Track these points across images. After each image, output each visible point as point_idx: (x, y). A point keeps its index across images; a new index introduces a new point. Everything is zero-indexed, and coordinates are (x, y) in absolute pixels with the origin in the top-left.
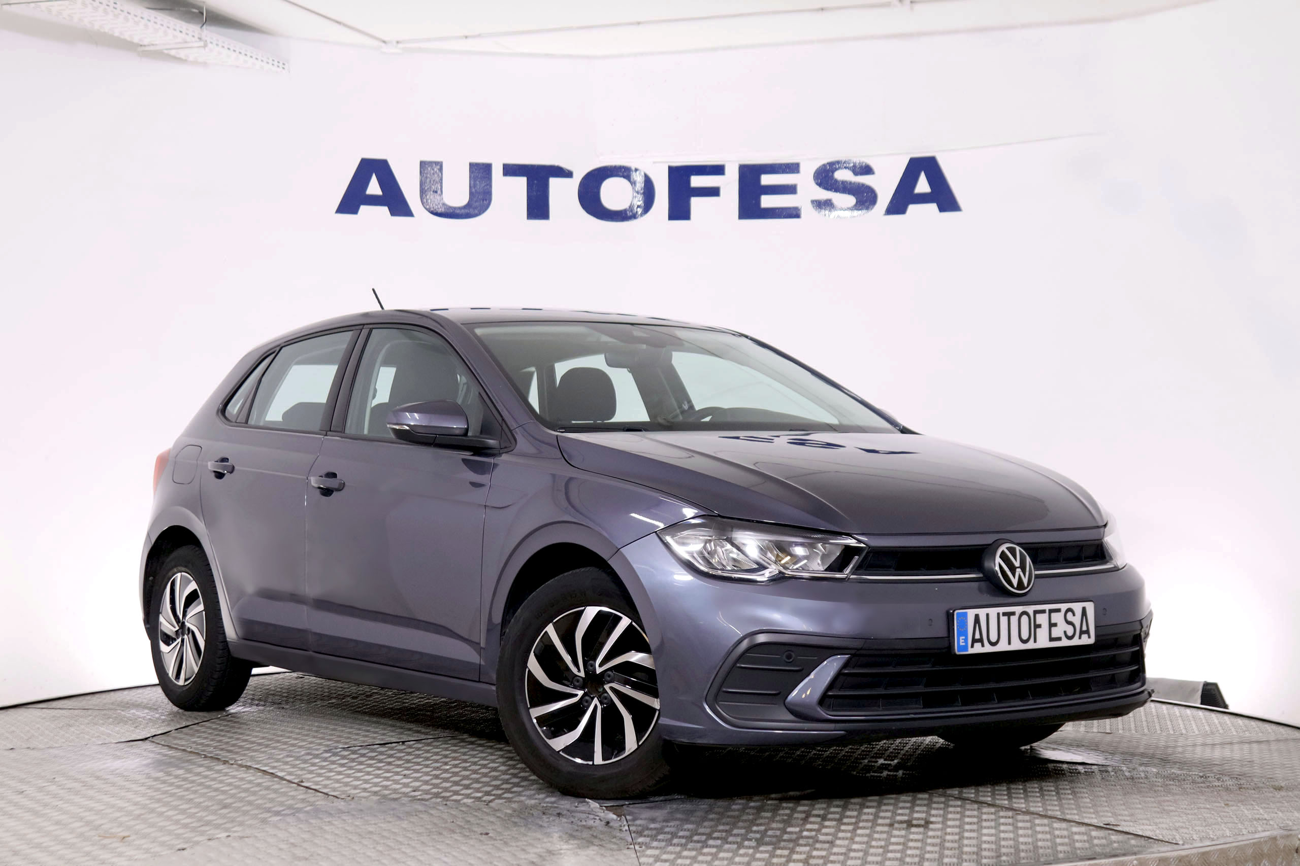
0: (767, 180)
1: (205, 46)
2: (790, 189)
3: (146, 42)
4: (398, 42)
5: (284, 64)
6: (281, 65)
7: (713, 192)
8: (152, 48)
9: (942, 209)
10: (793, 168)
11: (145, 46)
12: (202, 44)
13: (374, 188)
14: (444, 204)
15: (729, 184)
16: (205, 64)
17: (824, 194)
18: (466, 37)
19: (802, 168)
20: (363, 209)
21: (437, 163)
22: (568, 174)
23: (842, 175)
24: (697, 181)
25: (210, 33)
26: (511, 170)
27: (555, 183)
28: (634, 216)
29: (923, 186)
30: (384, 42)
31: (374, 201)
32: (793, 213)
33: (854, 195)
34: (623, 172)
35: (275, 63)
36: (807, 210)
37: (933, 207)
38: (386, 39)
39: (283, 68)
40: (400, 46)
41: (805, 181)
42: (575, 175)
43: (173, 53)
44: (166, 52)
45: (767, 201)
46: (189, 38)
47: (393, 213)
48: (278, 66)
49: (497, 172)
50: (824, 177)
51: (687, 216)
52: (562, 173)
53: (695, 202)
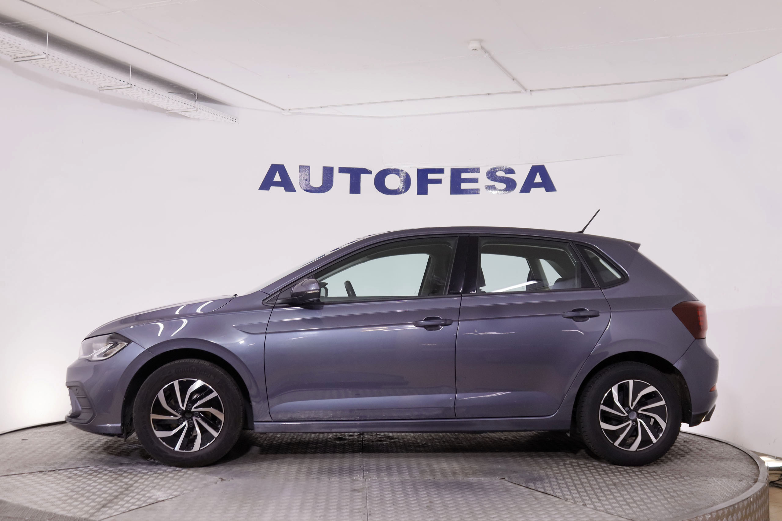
0: (464, 176)
1: (197, 110)
2: (475, 180)
3: (169, 109)
4: (289, 110)
6: (234, 120)
7: (439, 181)
8: (173, 112)
9: (547, 190)
10: (476, 170)
11: (169, 110)
12: (195, 109)
13: (277, 178)
14: (311, 186)
15: (446, 177)
16: (198, 119)
17: (492, 183)
18: (321, 107)
19: (481, 170)
20: (272, 188)
21: (307, 166)
22: (370, 172)
23: (500, 174)
24: (431, 176)
25: (200, 105)
26: (342, 170)
27: (363, 176)
28: (401, 193)
29: (538, 179)
30: (283, 109)
31: (277, 184)
32: (475, 192)
33: (505, 183)
34: (396, 172)
35: (232, 119)
36: (483, 190)
38: (284, 108)
39: (235, 122)
40: (291, 111)
41: (482, 176)
42: (373, 173)
43: (183, 114)
44: (179, 113)
45: (464, 186)
46: (189, 107)
47: (286, 190)
49: (336, 171)
50: (491, 175)
51: (426, 193)
52: (367, 172)
53: (430, 186)
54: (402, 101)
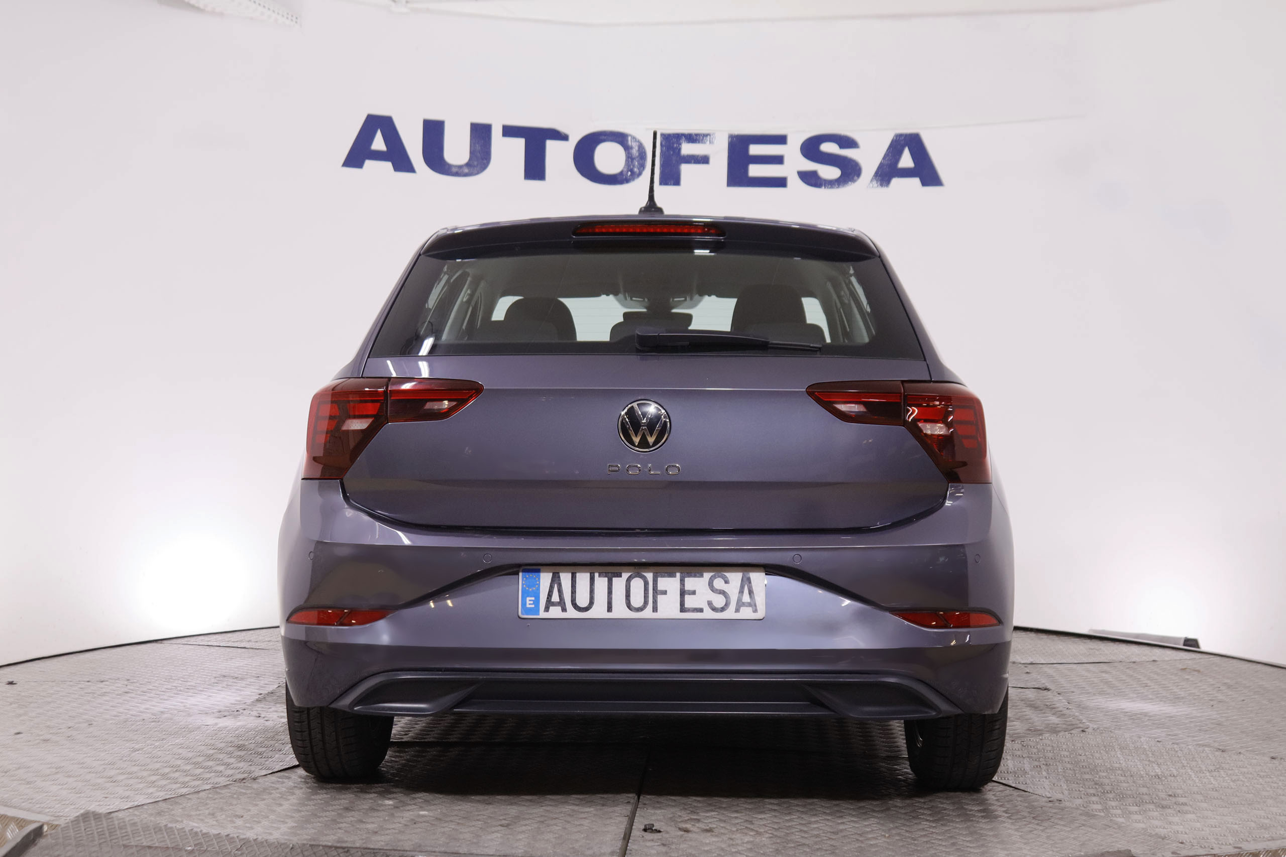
0: (755, 150)
2: (778, 160)
4: (407, 2)
5: (296, 18)
6: (294, 19)
7: (704, 160)
9: (925, 183)
10: (781, 140)
13: (379, 143)
14: (445, 162)
15: (719, 153)
17: (810, 166)
19: (789, 140)
20: (368, 163)
21: (439, 123)
22: (565, 138)
23: (828, 148)
24: (687, 149)
26: (509, 131)
27: (551, 145)
28: (627, 181)
29: (906, 161)
30: (394, 1)
31: (378, 156)
32: (781, 182)
33: (839, 167)
34: (620, 138)
35: (290, 17)
36: (794, 182)
37: (916, 181)
39: (296, 22)
41: (792, 153)
42: (570, 138)
44: (187, 1)
45: (755, 170)
47: (396, 168)
48: (292, 20)
49: (496, 132)
50: (811, 148)
51: (677, 182)
52: (560, 136)
53: (686, 170)
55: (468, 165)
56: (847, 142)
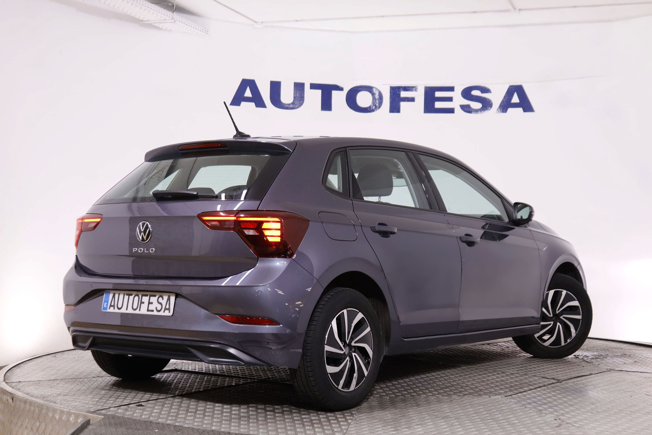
0: (438, 94)
1: (175, 22)
2: (450, 99)
3: (145, 19)
4: (262, 22)
5: (207, 32)
6: (206, 32)
7: (412, 100)
8: (148, 22)
9: (525, 111)
11: (144, 21)
12: (173, 21)
13: (248, 93)
14: (282, 102)
15: (420, 96)
16: (170, 31)
17: (466, 102)
18: (297, 21)
19: (455, 89)
20: (242, 103)
21: (278, 82)
22: (341, 89)
23: (475, 93)
24: (404, 94)
25: (176, 16)
26: (314, 86)
27: (335, 93)
28: (373, 111)
29: (515, 99)
30: (256, 22)
31: (248, 100)
32: (451, 111)
33: (481, 103)
34: (369, 89)
35: (204, 31)
36: (458, 110)
38: (256, 21)
39: (207, 34)
40: (263, 24)
41: (457, 95)
42: (344, 89)
43: (156, 25)
44: (153, 24)
45: (438, 105)
46: (167, 18)
47: (257, 106)
48: (205, 33)
49: (307, 87)
50: (467, 93)
51: (398, 111)
52: (338, 88)
53: (403, 105)
54: (383, 16)
55: (293, 103)
56: (485, 90)
